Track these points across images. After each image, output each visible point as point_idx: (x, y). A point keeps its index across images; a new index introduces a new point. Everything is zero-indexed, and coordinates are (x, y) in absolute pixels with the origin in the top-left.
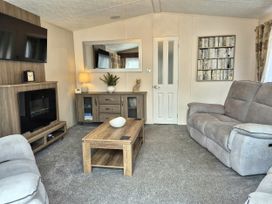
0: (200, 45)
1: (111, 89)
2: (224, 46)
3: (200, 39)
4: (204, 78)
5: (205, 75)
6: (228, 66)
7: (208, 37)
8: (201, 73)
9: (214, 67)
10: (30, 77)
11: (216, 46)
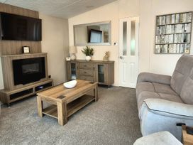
0: (157, 23)
1: (88, 58)
2: (180, 22)
3: (158, 17)
4: (162, 51)
5: (162, 48)
6: (185, 41)
7: (166, 15)
8: (158, 47)
9: (171, 41)
10: (26, 50)
11: (173, 22)
